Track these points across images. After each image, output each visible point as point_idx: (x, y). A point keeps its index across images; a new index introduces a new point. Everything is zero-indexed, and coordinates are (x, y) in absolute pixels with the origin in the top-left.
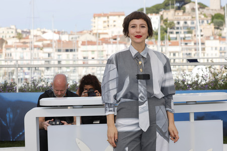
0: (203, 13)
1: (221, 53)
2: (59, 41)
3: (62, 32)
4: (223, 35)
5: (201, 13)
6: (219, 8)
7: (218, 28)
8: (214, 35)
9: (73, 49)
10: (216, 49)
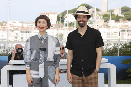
0: (98, 14)
1: (107, 35)
2: (22, 27)
3: (24, 22)
4: (109, 25)
5: (97, 14)
6: (107, 11)
7: (106, 22)
8: (104, 25)
9: (29, 31)
10: (105, 32)
